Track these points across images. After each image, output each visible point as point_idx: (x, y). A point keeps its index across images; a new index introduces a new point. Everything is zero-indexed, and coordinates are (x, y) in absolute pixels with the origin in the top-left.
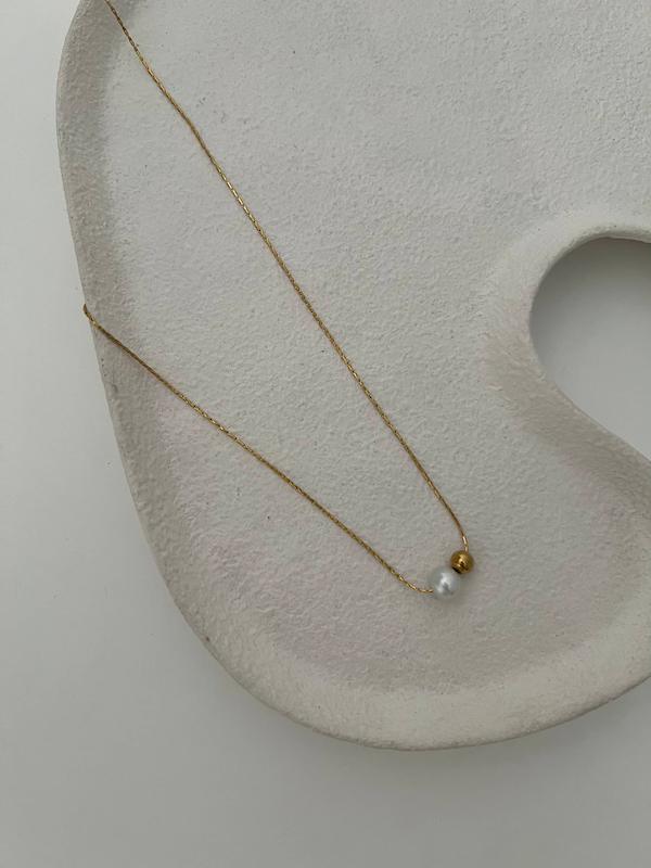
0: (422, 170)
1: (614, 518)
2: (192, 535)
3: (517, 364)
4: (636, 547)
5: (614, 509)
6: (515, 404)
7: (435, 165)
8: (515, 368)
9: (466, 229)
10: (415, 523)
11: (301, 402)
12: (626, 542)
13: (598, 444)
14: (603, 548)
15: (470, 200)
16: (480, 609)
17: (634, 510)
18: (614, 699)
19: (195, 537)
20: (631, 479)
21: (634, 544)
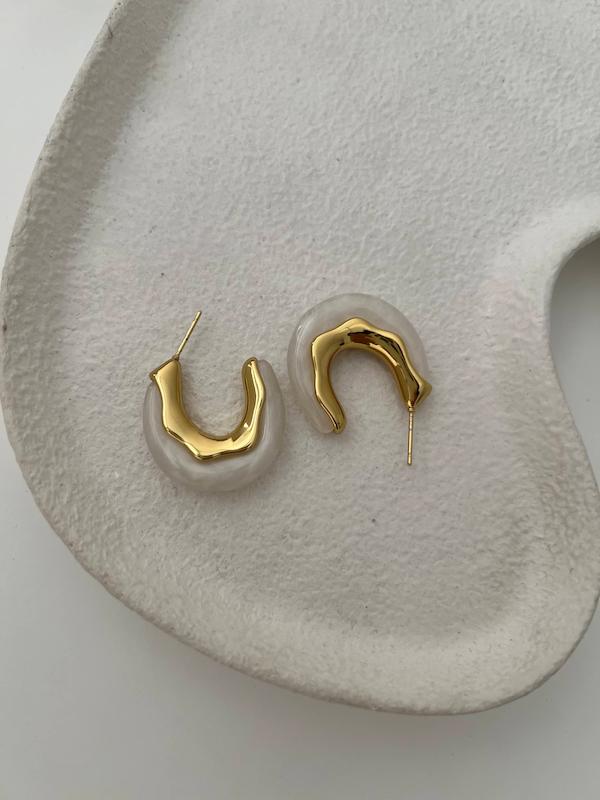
0: (555, 73)
1: (516, 530)
2: (75, 235)
3: (525, 294)
4: (518, 577)
5: (521, 520)
7: (570, 77)
9: (560, 149)
11: (280, 190)
12: (512, 564)
13: (553, 429)
14: (481, 551)
15: (582, 128)
16: (307, 518)
17: (541, 536)
18: (380, 710)
19: (76, 240)
20: (563, 494)
21: (518, 573)
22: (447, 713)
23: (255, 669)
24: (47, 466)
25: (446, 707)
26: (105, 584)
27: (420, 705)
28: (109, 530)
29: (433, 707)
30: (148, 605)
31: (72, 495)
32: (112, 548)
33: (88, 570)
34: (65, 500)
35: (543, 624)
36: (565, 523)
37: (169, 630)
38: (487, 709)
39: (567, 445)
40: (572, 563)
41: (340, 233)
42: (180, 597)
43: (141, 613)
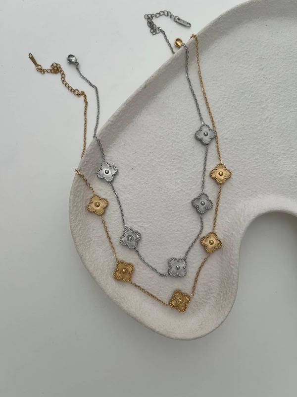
1: (209, 291)
3: (242, 221)
5: (212, 289)
6: (226, 230)
8: (240, 221)
9: (277, 175)
10: (162, 220)
11: (179, 155)
12: (204, 301)
13: (231, 266)
15: (288, 171)
17: (216, 296)
18: (145, 326)
20: (227, 287)
21: (204, 304)
22: (164, 336)
23: (114, 300)
24: (77, 216)
25: (164, 333)
26: (81, 258)
27: (157, 330)
28: (88, 242)
29: (161, 332)
30: (91, 269)
31: (81, 227)
32: (87, 247)
33: (78, 252)
34: (78, 229)
35: (204, 323)
36: (224, 296)
37: (94, 278)
38: (176, 339)
39: (234, 273)
40: (220, 309)
41: (193, 177)
42: (101, 270)
43: (88, 270)
